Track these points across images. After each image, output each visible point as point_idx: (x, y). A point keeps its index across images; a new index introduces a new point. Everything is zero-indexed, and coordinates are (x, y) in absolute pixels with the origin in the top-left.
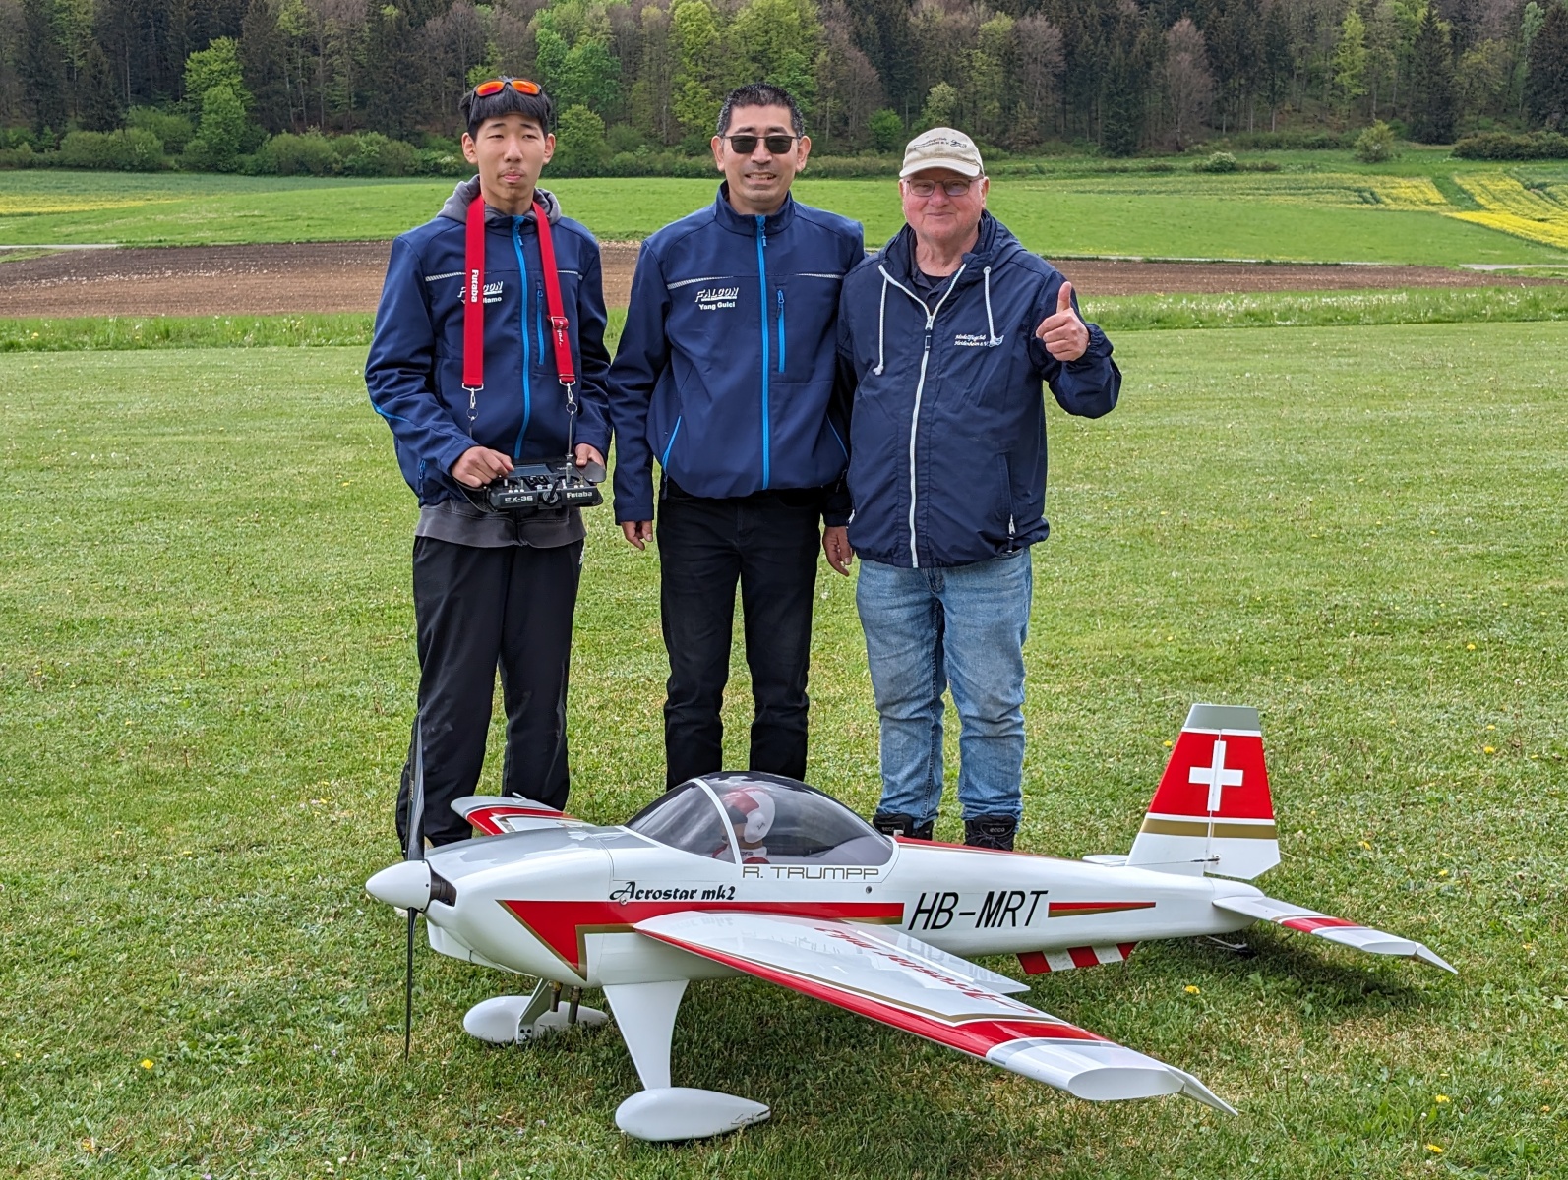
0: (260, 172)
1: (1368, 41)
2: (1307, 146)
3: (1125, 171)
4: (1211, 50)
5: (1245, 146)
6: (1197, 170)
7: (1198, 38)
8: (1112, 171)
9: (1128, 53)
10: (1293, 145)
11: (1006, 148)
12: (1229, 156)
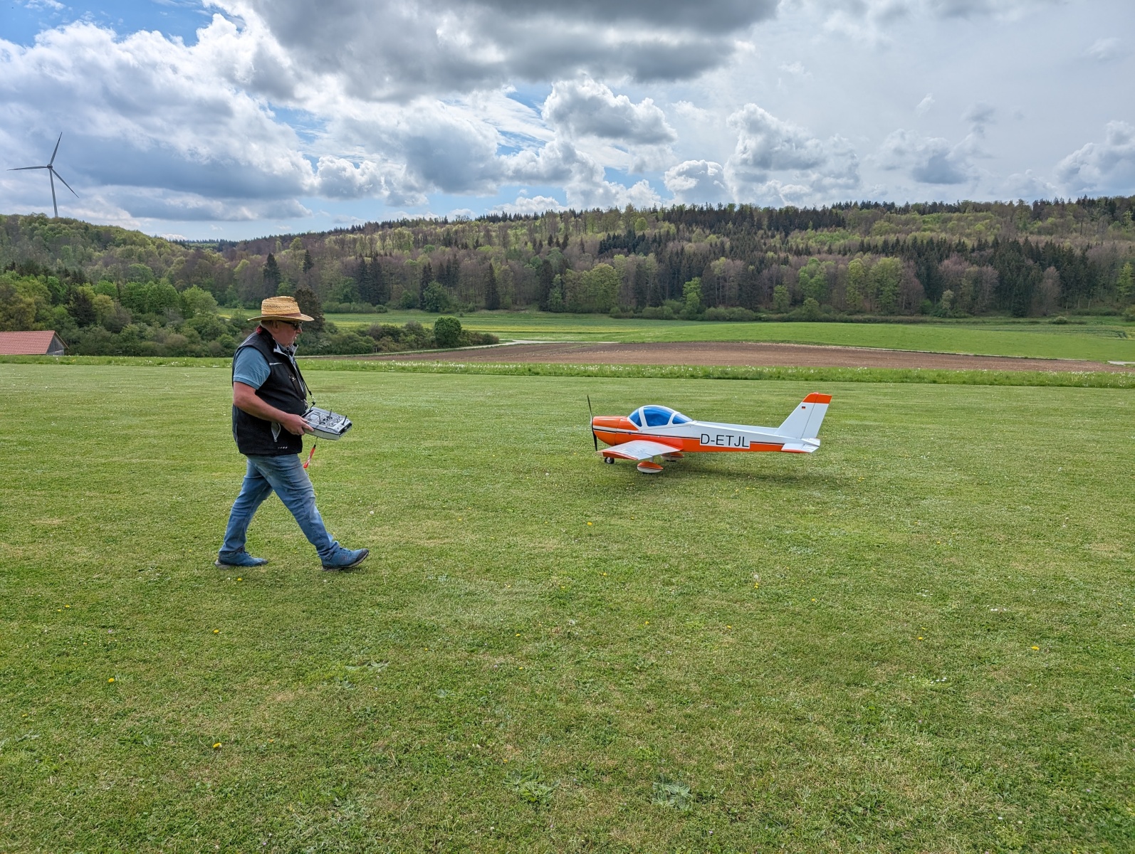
0: (703, 320)
2: (1101, 315)
3: (1019, 323)
4: (1062, 277)
5: (1074, 314)
6: (1050, 323)
7: (1057, 274)
8: (1014, 323)
9: (1025, 280)
10: (1096, 314)
11: (971, 314)
12: (1065, 318)
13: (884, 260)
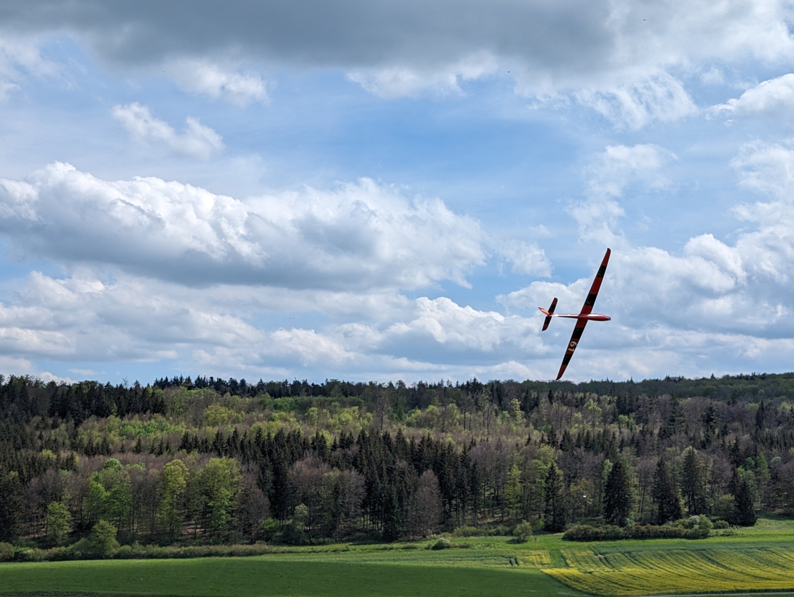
1: (523, 480)
4: (442, 485)
6: (430, 548)
7: (436, 480)
13: (215, 462)
